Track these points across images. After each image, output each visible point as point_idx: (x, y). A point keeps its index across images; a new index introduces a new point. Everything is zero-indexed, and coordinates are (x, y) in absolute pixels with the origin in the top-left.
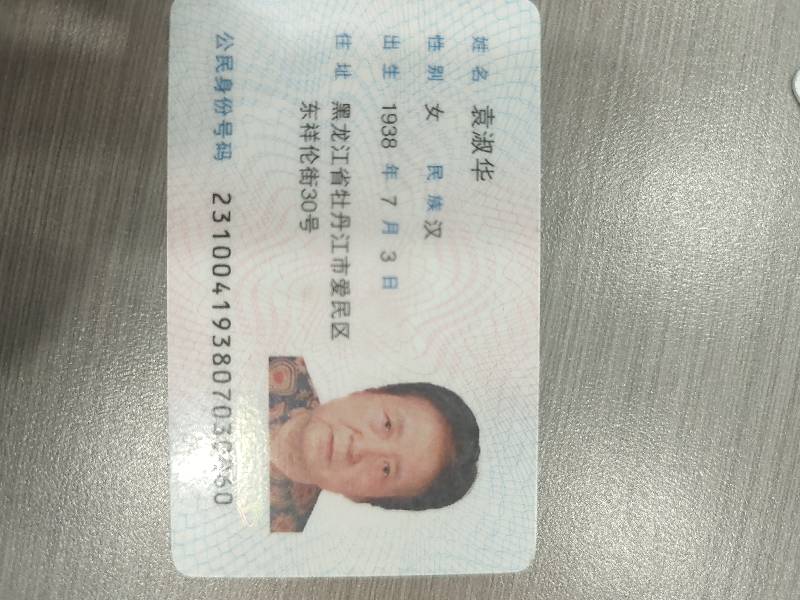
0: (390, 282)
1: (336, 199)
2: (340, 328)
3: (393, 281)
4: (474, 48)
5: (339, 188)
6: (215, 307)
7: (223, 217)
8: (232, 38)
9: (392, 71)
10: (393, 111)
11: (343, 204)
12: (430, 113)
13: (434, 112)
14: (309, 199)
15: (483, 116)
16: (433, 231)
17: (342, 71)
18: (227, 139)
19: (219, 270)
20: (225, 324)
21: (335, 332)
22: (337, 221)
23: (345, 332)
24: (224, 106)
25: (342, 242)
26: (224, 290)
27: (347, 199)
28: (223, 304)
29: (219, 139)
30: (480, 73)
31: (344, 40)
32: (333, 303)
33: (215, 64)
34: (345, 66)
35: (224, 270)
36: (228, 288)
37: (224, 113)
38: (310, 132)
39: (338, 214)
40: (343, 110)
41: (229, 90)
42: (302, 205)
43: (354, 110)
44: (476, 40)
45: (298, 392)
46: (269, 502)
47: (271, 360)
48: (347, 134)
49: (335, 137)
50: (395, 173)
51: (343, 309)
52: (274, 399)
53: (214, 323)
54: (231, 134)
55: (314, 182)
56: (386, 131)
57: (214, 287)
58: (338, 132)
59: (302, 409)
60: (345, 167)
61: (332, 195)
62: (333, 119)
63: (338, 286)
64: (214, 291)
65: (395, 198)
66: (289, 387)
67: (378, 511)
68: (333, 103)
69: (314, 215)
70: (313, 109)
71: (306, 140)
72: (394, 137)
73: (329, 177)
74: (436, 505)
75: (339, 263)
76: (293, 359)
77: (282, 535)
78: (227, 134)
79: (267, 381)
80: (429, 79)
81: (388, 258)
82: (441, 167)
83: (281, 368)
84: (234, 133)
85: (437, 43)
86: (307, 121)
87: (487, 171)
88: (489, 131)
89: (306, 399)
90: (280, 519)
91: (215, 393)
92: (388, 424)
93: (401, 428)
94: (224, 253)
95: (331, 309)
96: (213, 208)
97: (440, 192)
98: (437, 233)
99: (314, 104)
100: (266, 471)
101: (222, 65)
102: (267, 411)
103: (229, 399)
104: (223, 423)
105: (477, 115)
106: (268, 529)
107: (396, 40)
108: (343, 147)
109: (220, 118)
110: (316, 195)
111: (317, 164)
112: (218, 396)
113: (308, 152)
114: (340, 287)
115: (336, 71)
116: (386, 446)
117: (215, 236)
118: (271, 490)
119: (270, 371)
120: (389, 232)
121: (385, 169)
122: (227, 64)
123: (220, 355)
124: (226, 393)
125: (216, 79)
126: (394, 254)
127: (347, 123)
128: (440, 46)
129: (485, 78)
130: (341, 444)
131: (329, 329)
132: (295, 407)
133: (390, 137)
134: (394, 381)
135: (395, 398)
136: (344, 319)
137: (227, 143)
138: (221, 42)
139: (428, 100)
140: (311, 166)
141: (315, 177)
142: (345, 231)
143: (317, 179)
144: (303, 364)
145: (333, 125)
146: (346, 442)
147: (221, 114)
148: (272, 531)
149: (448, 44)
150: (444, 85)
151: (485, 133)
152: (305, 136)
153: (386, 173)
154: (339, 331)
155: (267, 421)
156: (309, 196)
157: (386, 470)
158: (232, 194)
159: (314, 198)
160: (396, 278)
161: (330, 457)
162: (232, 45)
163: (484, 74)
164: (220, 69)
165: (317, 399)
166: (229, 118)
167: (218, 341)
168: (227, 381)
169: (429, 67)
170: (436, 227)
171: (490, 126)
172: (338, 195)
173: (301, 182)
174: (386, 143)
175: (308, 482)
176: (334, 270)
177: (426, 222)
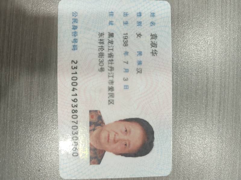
0: (126, 87)
1: (110, 62)
2: (111, 101)
3: (127, 87)
4: (151, 16)
5: (111, 59)
6: (72, 95)
7: (75, 67)
8: (77, 13)
9: (126, 23)
10: (126, 35)
11: (112, 63)
12: (138, 36)
13: (139, 35)
14: (101, 62)
15: (154, 36)
16: (139, 71)
17: (111, 23)
18: (76, 44)
19: (74, 84)
20: (75, 100)
21: (110, 103)
22: (110, 69)
23: (113, 102)
24: (75, 34)
25: (111, 75)
26: (75, 90)
27: (113, 62)
28: (75, 94)
29: (74, 44)
30: (153, 24)
31: (111, 14)
32: (109, 94)
33: (72, 21)
34: (112, 21)
35: (75, 84)
36: (77, 90)
37: (75, 36)
38: (101, 42)
39: (110, 67)
40: (111, 35)
41: (76, 29)
42: (99, 64)
43: (115, 35)
44: (151, 14)
45: (98, 121)
46: (89, 155)
47: (90, 111)
48: (113, 42)
49: (109, 43)
50: (127, 54)
51: (112, 95)
52: (91, 124)
53: (72, 100)
54: (77, 42)
55: (103, 57)
56: (125, 41)
57: (72, 89)
58: (110, 42)
59: (99, 127)
60: (112, 52)
61: (108, 61)
62: (108, 37)
63: (110, 88)
64: (72, 90)
65: (128, 62)
66: (96, 120)
67: (123, 157)
68: (108, 33)
69: (103, 67)
70: (102, 34)
71: (100, 44)
72: (127, 43)
73: (107, 55)
74: (141, 155)
75: (111, 81)
76: (96, 111)
77: (93, 165)
78: (76, 42)
79: (89, 118)
80: (138, 25)
81: (126, 80)
82: (141, 52)
83: (93, 114)
84: (78, 42)
85: (140, 14)
86: (100, 38)
87: (155, 53)
88: (156, 41)
89: (101, 123)
90: (93, 161)
91: (72, 122)
92: (126, 131)
93: (130, 132)
94: (75, 79)
95: (108, 96)
96: (71, 65)
97: (141, 60)
98: (141, 72)
99: (102, 33)
100: (89, 145)
101: (74, 21)
102: (89, 127)
103: (77, 124)
104: (75, 131)
105: (152, 36)
106: (89, 164)
107: (127, 14)
108: (112, 46)
109: (74, 38)
110: (103, 61)
111: (104, 51)
112: (74, 123)
113: (101, 48)
114: (111, 89)
115: (109, 23)
116: (126, 137)
117: (72, 74)
118: (90, 152)
119: (90, 115)
120: (126, 72)
121: (124, 53)
122: (76, 21)
123: (74, 110)
124: (76, 122)
125: (72, 26)
126: (127, 78)
127: (113, 39)
128: (141, 15)
129: (154, 25)
130: (112, 137)
131: (107, 102)
132: (98, 126)
133: (126, 43)
134: (128, 117)
135: (128, 123)
136: (112, 99)
137: (76, 45)
138: (74, 14)
139: (137, 32)
140: (102, 52)
141: (103, 55)
142: (113, 72)
143: (104, 56)
144: (100, 112)
145: (108, 39)
146: (113, 136)
147: (74, 36)
148: (91, 164)
149: (143, 15)
150: (142, 27)
151: (155, 42)
152: (100, 43)
153: (125, 54)
154: (111, 102)
155: (89, 130)
156: (101, 61)
157: (126, 145)
158: (78, 61)
159: (103, 62)
160: (128, 86)
161: (108, 141)
162: (77, 15)
163: (154, 24)
164: (74, 22)
165: (104, 123)
166: (76, 37)
167: (73, 106)
168: (76, 118)
169: (137, 22)
170: (140, 70)
171: (156, 39)
172: (110, 61)
173: (99, 57)
174: (125, 45)
175: (101, 149)
176: (109, 84)
177: (137, 69)
